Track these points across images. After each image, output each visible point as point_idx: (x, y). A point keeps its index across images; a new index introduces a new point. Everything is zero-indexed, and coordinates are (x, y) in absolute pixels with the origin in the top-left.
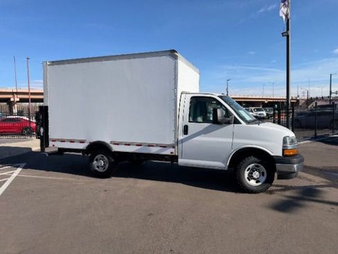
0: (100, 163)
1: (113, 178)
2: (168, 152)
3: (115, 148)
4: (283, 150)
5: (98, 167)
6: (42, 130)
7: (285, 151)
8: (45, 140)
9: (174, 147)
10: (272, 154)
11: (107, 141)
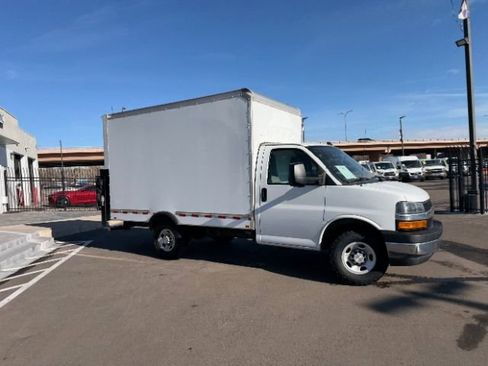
0: (165, 240)
1: (182, 260)
2: (242, 225)
3: (182, 221)
4: (397, 222)
5: (164, 245)
6: (103, 199)
7: (400, 224)
8: (106, 212)
9: (250, 219)
10: (380, 228)
11: (172, 211)
